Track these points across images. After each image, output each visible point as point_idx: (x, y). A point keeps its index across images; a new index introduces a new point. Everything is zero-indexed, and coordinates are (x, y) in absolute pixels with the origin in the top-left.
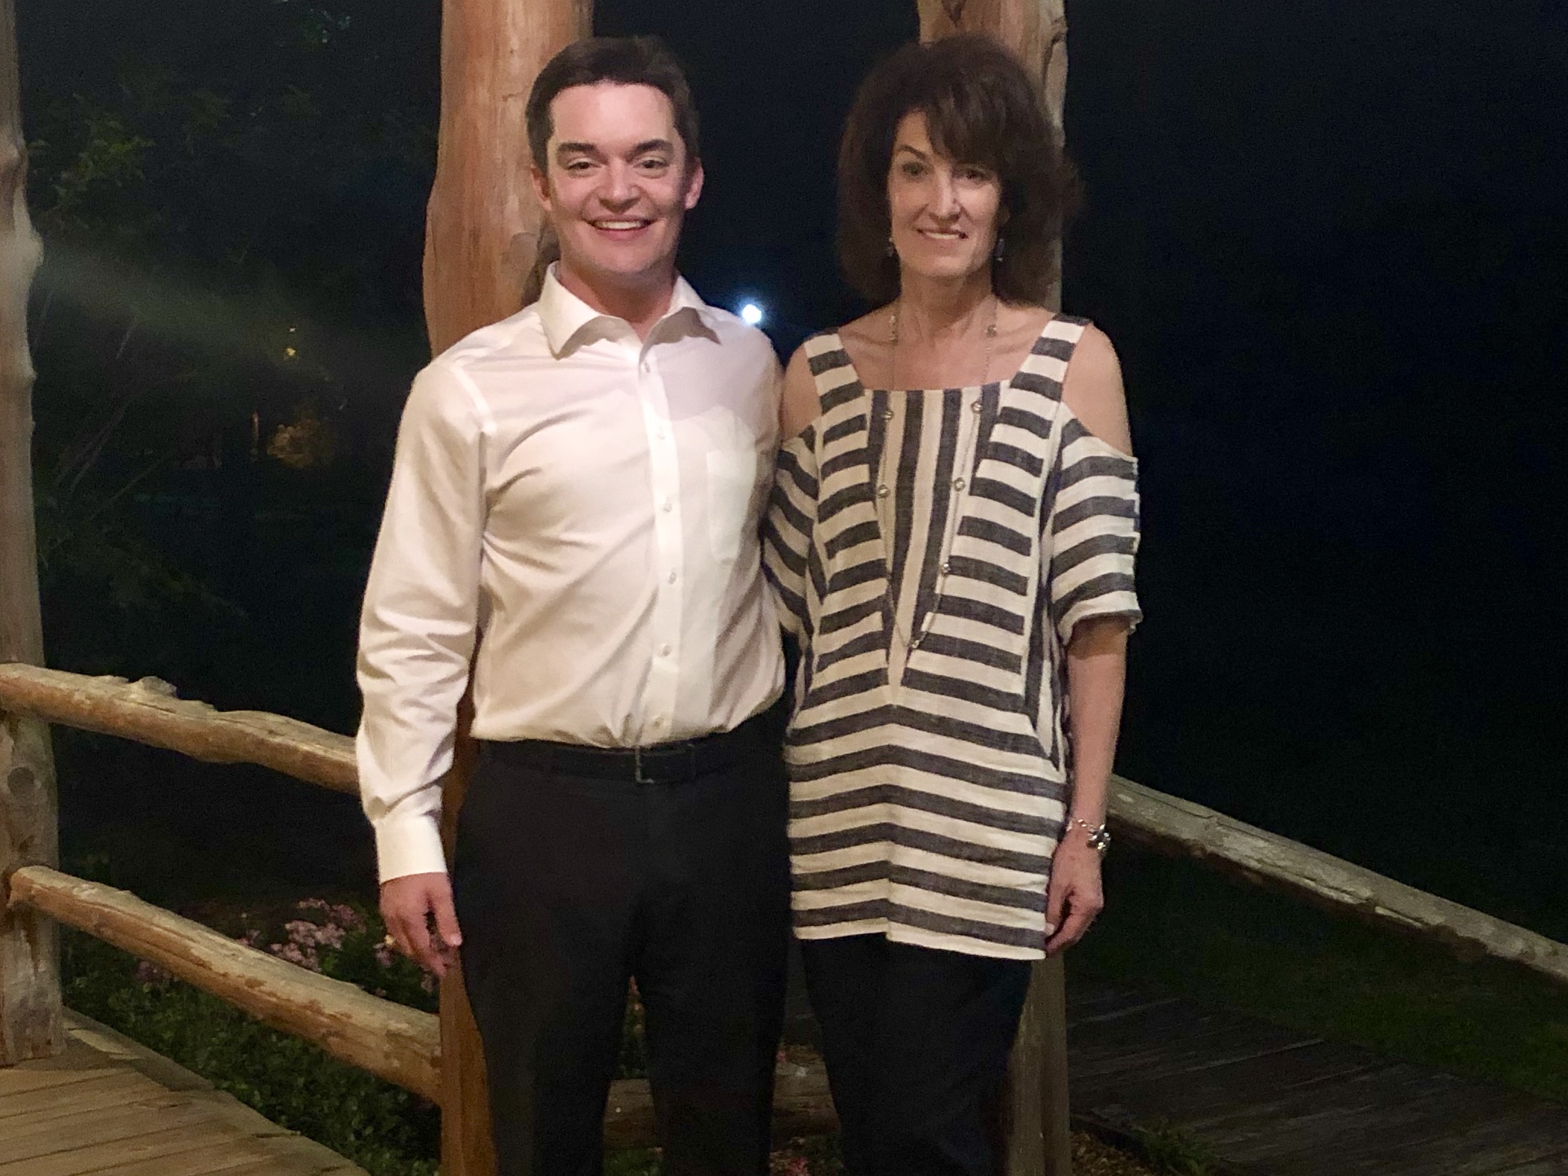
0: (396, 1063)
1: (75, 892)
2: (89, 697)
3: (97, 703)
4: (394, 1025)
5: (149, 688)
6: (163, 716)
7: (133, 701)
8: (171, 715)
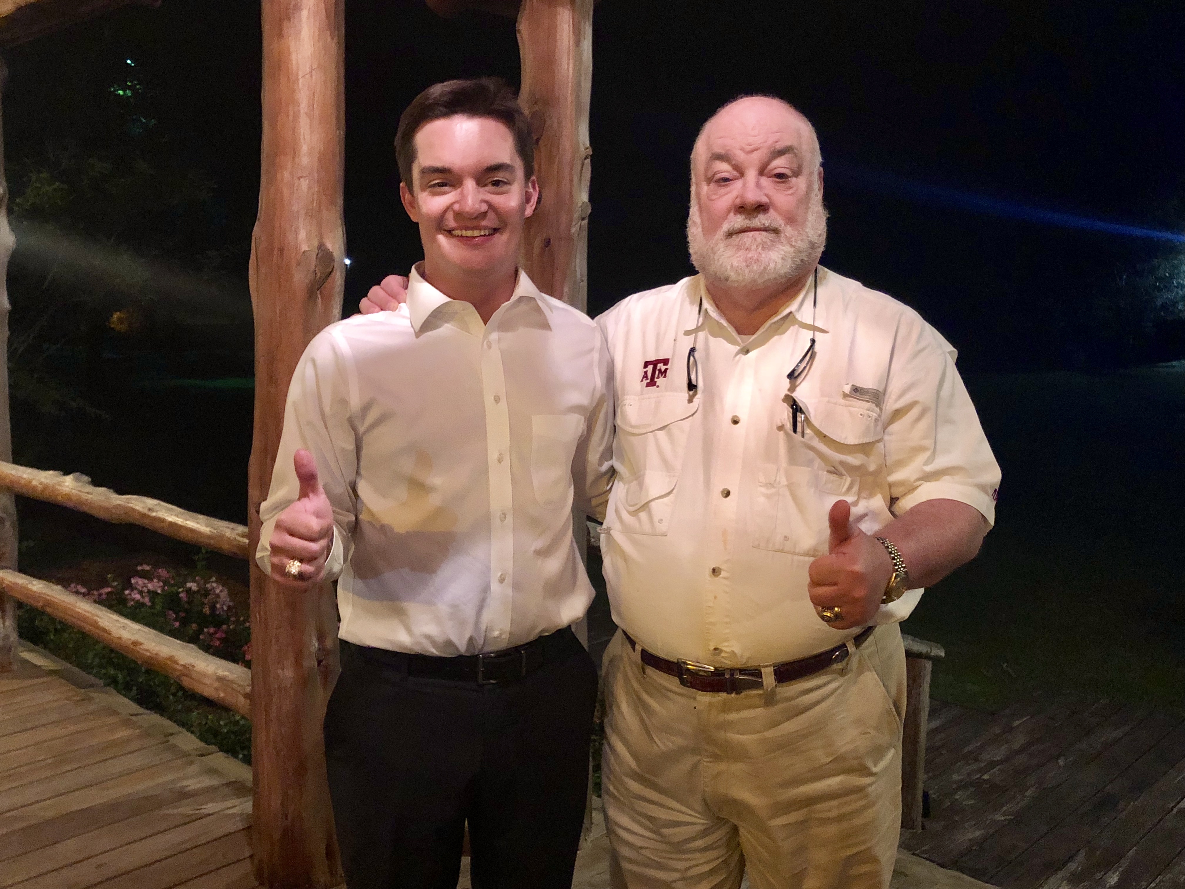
0: (222, 695)
1: (30, 586)
2: (41, 483)
3: (46, 487)
4: (221, 673)
5: (77, 480)
6: (84, 496)
7: (68, 486)
8: (90, 496)
